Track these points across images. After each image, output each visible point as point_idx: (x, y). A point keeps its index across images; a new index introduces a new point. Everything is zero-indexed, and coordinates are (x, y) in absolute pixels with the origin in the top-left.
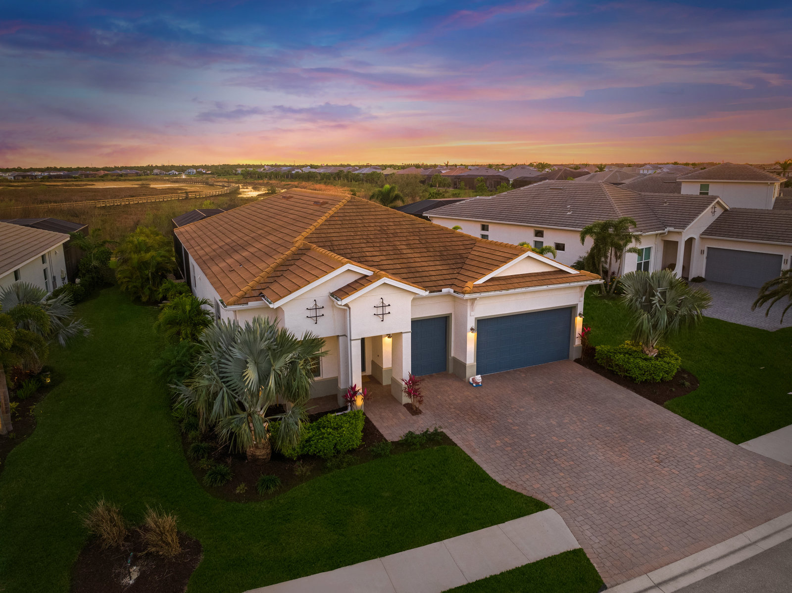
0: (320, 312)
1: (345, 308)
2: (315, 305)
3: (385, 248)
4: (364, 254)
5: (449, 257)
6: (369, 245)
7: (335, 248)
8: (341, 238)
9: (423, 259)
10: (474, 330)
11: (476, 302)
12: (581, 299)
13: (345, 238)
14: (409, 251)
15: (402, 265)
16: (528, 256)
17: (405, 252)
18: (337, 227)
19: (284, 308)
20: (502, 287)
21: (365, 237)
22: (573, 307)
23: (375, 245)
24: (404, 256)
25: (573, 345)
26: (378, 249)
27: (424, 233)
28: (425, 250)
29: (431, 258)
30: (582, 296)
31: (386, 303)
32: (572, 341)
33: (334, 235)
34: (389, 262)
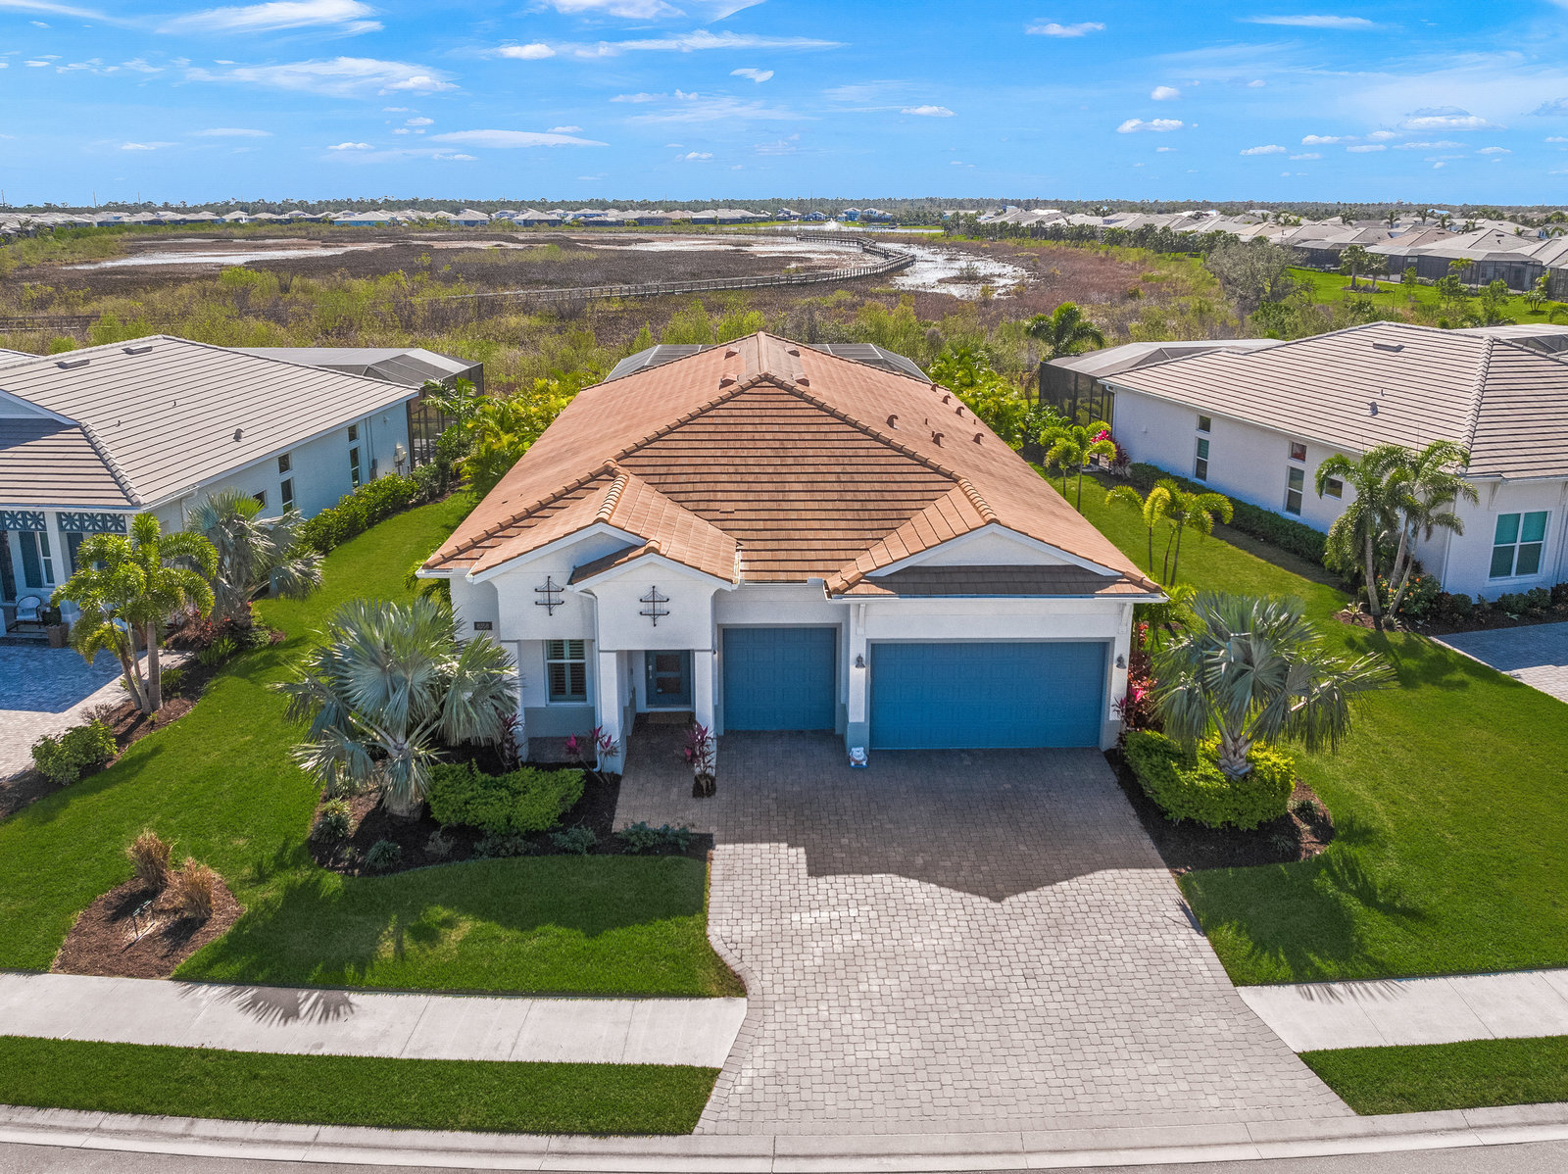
1: (591, 596)
2: (549, 584)
3: (759, 487)
4: (712, 496)
5: (875, 514)
6: (734, 478)
7: (670, 479)
8: (693, 461)
9: (817, 514)
10: (864, 661)
11: (862, 610)
12: (1123, 629)
13: (699, 461)
14: (802, 495)
15: (769, 524)
16: (993, 533)
17: (793, 497)
18: (700, 437)
19: (496, 584)
20: (920, 588)
21: (737, 461)
22: (1106, 643)
23: (746, 478)
24: (785, 505)
25: (1105, 721)
26: (746, 487)
27: (860, 460)
28: (835, 497)
29: (835, 514)
30: (1124, 624)
31: (661, 595)
32: (1105, 711)
33: (683, 454)
34: (749, 515)
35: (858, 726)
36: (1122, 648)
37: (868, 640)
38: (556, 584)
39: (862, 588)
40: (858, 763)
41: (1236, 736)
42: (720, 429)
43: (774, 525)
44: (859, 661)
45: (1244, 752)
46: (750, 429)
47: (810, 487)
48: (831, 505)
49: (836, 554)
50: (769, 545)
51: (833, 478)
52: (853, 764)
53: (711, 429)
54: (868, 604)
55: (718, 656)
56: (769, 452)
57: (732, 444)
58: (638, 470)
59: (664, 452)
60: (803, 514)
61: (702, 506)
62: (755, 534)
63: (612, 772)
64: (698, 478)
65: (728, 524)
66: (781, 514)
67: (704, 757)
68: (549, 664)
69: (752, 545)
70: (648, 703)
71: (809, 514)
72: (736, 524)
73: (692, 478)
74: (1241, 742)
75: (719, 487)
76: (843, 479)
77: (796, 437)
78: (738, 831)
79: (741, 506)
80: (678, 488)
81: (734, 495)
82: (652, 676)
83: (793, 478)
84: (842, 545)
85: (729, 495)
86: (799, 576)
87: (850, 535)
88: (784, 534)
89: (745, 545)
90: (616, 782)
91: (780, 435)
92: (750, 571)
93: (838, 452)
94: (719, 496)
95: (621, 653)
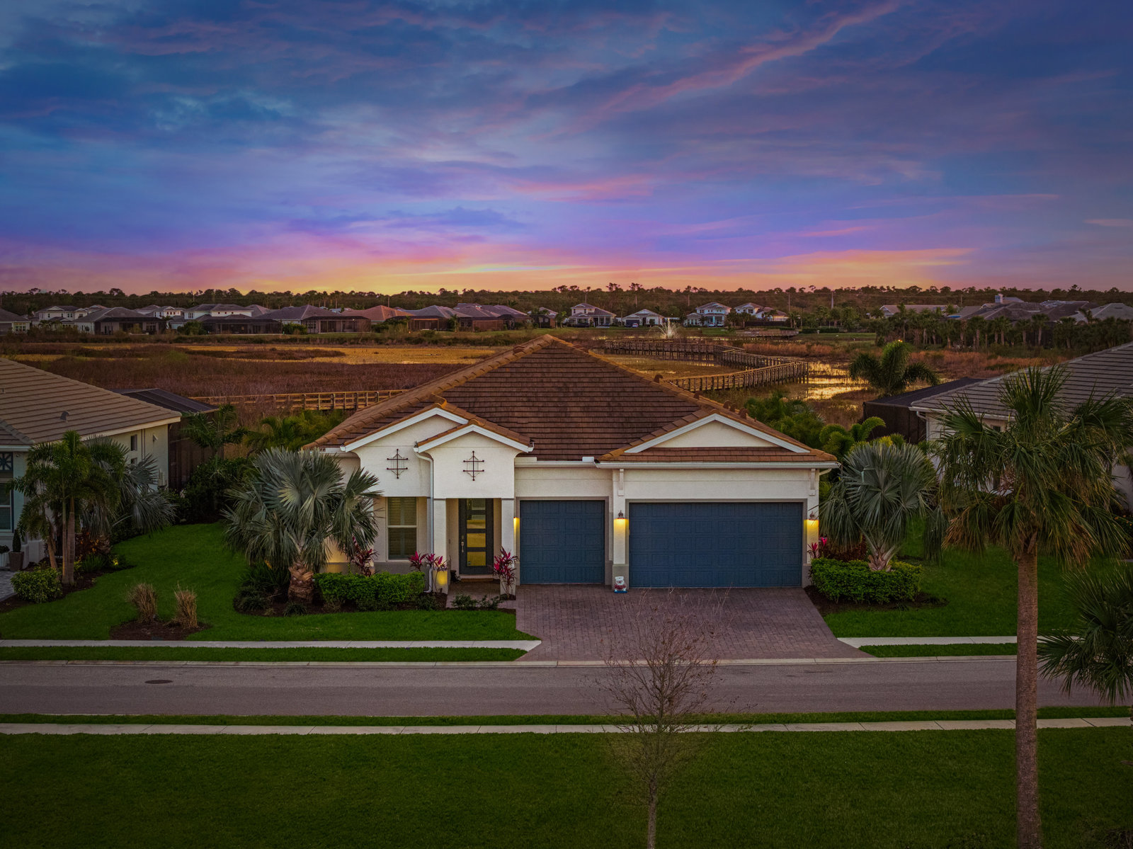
0: (401, 465)
1: (428, 459)
2: (397, 455)
3: (547, 409)
4: (510, 414)
5: (635, 425)
6: (527, 404)
7: (477, 405)
8: (495, 394)
9: (591, 425)
10: (624, 516)
11: (621, 475)
12: (813, 492)
13: (499, 394)
14: (580, 414)
15: (555, 430)
16: (715, 422)
17: (573, 415)
18: (499, 380)
19: (360, 454)
20: (664, 458)
21: (529, 395)
22: (802, 503)
23: (537, 404)
24: (566, 420)
25: (804, 565)
26: (536, 409)
27: (626, 394)
28: (606, 415)
29: (605, 425)
30: (813, 488)
31: (479, 457)
32: (804, 558)
33: (487, 390)
34: (539, 425)
35: (620, 567)
36: (813, 505)
37: (626, 500)
38: (402, 455)
39: (620, 458)
40: (620, 588)
41: (879, 546)
42: (515, 375)
43: (558, 430)
44: (620, 515)
45: (885, 557)
46: (539, 375)
47: (586, 409)
48: (602, 420)
49: (604, 446)
50: (554, 441)
51: (605, 404)
52: (616, 590)
53: (508, 375)
54: (626, 470)
55: (516, 521)
56: (554, 390)
57: (524, 385)
58: (452, 400)
59: (471, 390)
60: (581, 425)
61: (503, 420)
62: (544, 436)
63: (441, 589)
64: (499, 404)
65: (523, 430)
66: (564, 425)
67: (508, 572)
68: (390, 529)
69: (541, 441)
70: (460, 573)
71: (585, 425)
72: (530, 430)
73: (494, 404)
74: (882, 550)
75: (516, 409)
76: (612, 405)
77: (576, 380)
78: (532, 608)
79: (533, 420)
80: (484, 410)
81: (528, 414)
82: (464, 551)
83: (574, 404)
84: (609, 441)
85: (524, 414)
86: (576, 457)
87: (615, 436)
88: (566, 436)
89: (537, 441)
90: (445, 596)
91: (564, 380)
92: (540, 454)
93: (609, 390)
94: (516, 414)
95: (449, 502)
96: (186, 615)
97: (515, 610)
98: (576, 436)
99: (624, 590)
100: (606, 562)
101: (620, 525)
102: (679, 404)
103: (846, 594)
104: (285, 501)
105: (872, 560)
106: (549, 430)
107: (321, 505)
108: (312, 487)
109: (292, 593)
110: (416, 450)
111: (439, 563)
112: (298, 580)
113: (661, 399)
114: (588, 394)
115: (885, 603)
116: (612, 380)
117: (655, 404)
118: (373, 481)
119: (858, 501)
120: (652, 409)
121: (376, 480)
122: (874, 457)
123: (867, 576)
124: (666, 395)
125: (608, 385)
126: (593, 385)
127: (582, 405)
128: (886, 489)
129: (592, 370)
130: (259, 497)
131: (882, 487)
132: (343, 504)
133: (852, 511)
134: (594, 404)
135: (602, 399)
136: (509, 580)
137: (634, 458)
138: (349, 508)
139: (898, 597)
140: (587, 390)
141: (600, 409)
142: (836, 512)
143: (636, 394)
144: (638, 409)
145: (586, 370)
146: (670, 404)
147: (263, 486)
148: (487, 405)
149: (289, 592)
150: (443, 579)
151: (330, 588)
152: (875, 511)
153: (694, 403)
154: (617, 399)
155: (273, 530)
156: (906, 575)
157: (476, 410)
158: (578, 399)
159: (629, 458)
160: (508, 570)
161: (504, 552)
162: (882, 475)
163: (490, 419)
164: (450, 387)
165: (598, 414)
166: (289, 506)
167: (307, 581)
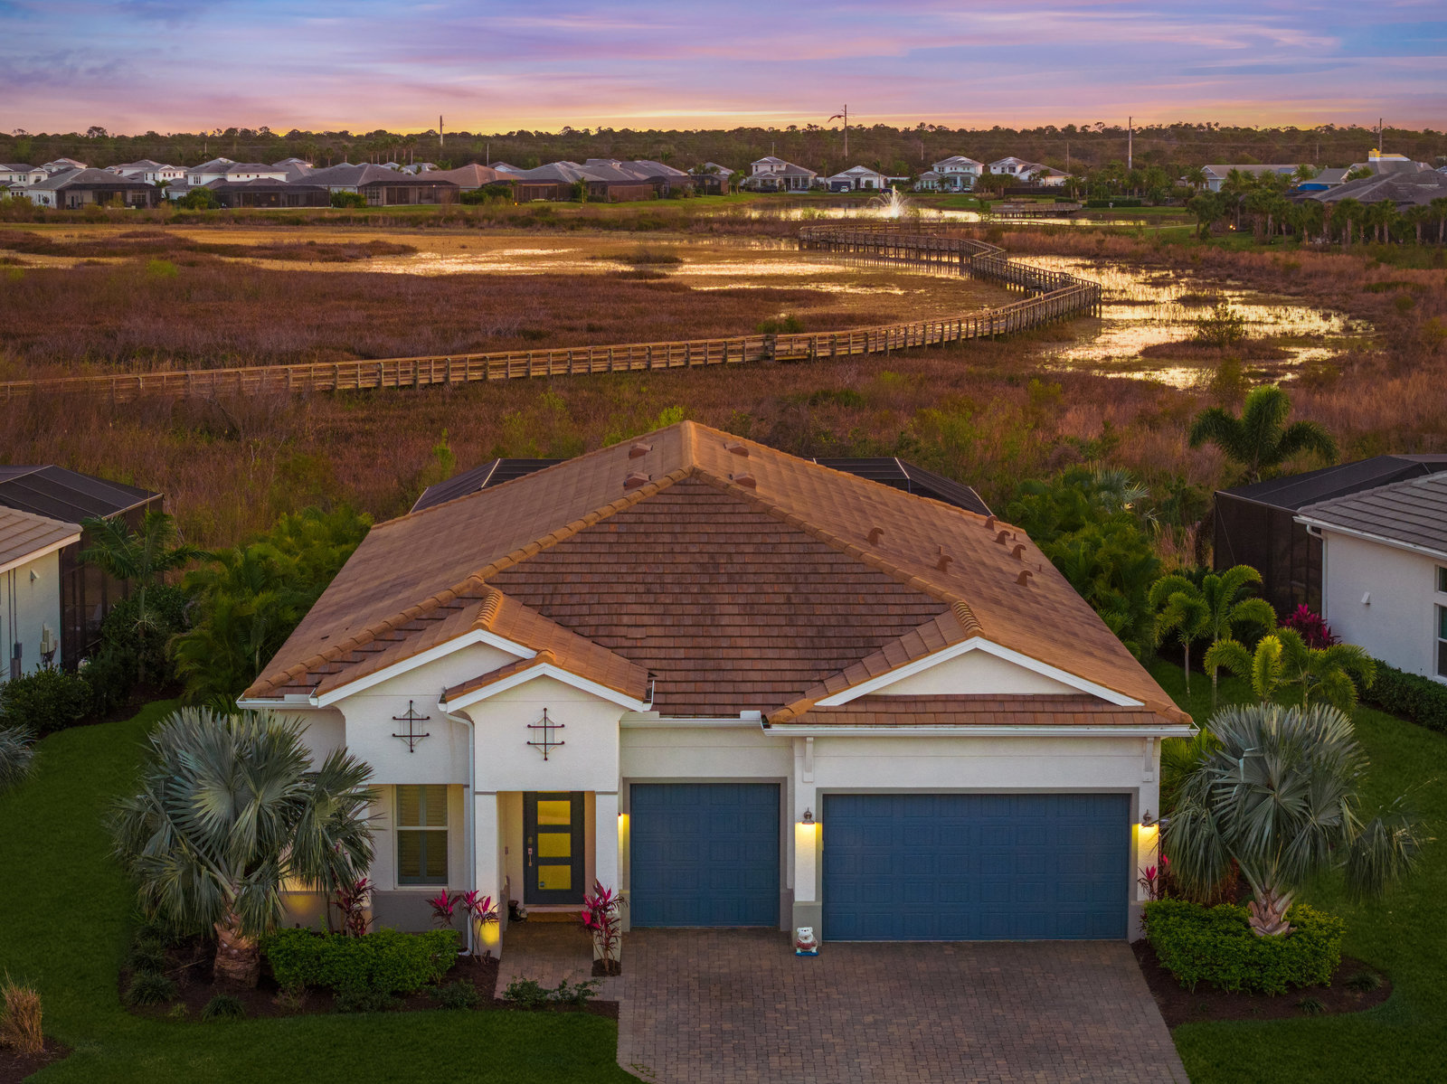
0: (418, 729)
1: (465, 721)
2: (411, 710)
3: (678, 610)
4: (615, 620)
5: (834, 642)
6: (645, 598)
7: (557, 600)
8: (588, 578)
9: (758, 642)
10: (814, 818)
11: (809, 747)
12: (1149, 776)
13: (597, 579)
14: (738, 620)
15: (692, 653)
16: (977, 650)
17: (725, 621)
18: (598, 548)
19: (345, 711)
20: (884, 718)
21: (650, 579)
22: (1129, 796)
23: (663, 599)
24: (714, 631)
25: (1132, 903)
26: (660, 609)
27: (819, 578)
28: (783, 621)
29: (781, 642)
30: (1149, 769)
31: (555, 719)
32: (1131, 886)
33: (576, 569)
34: (665, 642)
35: (807, 908)
36: (1149, 801)
37: (818, 789)
38: (420, 711)
39: (808, 718)
40: (805, 947)
41: (1268, 887)
42: (625, 538)
43: (699, 653)
44: (807, 818)
45: (1278, 907)
46: (667, 538)
47: (749, 610)
48: (775, 632)
49: (780, 687)
50: (692, 676)
51: (781, 599)
52: (799, 951)
53: (612, 539)
54: (817, 738)
55: (623, 821)
56: (693, 568)
57: (641, 558)
58: (513, 590)
59: (548, 568)
60: (740, 642)
61: (602, 631)
62: (673, 665)
63: (489, 952)
64: (595, 599)
65: (637, 653)
66: (709, 642)
67: (607, 926)
68: (400, 833)
69: (669, 676)
70: (526, 902)
71: (746, 642)
72: (647, 653)
73: (588, 599)
74: (1274, 894)
75: (625, 609)
76: (794, 601)
77: (731, 549)
78: (649, 1000)
79: (655, 631)
80: (567, 610)
81: (646, 620)
82: (533, 862)
83: (726, 599)
84: (788, 676)
85: (639, 620)
86: (730, 710)
87: (799, 665)
88: (710, 664)
89: (660, 676)
90: (494, 963)
91: (711, 549)
92: (666, 704)
93: (789, 569)
94: (626, 620)
95: (503, 797)
96: (23, 1030)
97: (617, 1003)
98: (729, 665)
99: (814, 950)
100: (782, 891)
101: (806, 836)
102: (912, 600)
103: (1210, 978)
104: (205, 815)
105: (1255, 910)
106: (681, 653)
107: (270, 818)
108: (252, 787)
109: (221, 971)
110: (442, 707)
111: (485, 908)
112: (230, 947)
113: (880, 589)
114: (752, 578)
115: (1277, 993)
116: (796, 548)
117: (870, 599)
118: (363, 771)
119: (1234, 809)
120: (863, 610)
121: (368, 771)
122: (1262, 735)
123: (1248, 949)
124: (890, 581)
125: (788, 558)
126: (761, 559)
127: (741, 600)
128: (1283, 790)
129: (759, 528)
130: (159, 804)
131: (1276, 787)
132: (310, 816)
133: (1221, 827)
134: (763, 599)
135: (776, 589)
136: (608, 939)
137: (832, 718)
138: (319, 821)
139: (1302, 983)
140: (751, 569)
141: (774, 609)
142: (1193, 833)
143: (837, 578)
144: (840, 609)
145: (748, 529)
146: (897, 599)
147: (167, 781)
148: (575, 599)
149: (216, 967)
150: (491, 934)
151: (287, 965)
152: (1262, 829)
153: (939, 597)
154: (803, 589)
155: (180, 872)
156: (1316, 945)
157: (554, 610)
158: (734, 588)
159: (823, 717)
160: (606, 922)
161: (599, 889)
162: (1276, 767)
163: (580, 630)
164: (511, 564)
165: (770, 620)
166: (213, 821)
167: (247, 950)
